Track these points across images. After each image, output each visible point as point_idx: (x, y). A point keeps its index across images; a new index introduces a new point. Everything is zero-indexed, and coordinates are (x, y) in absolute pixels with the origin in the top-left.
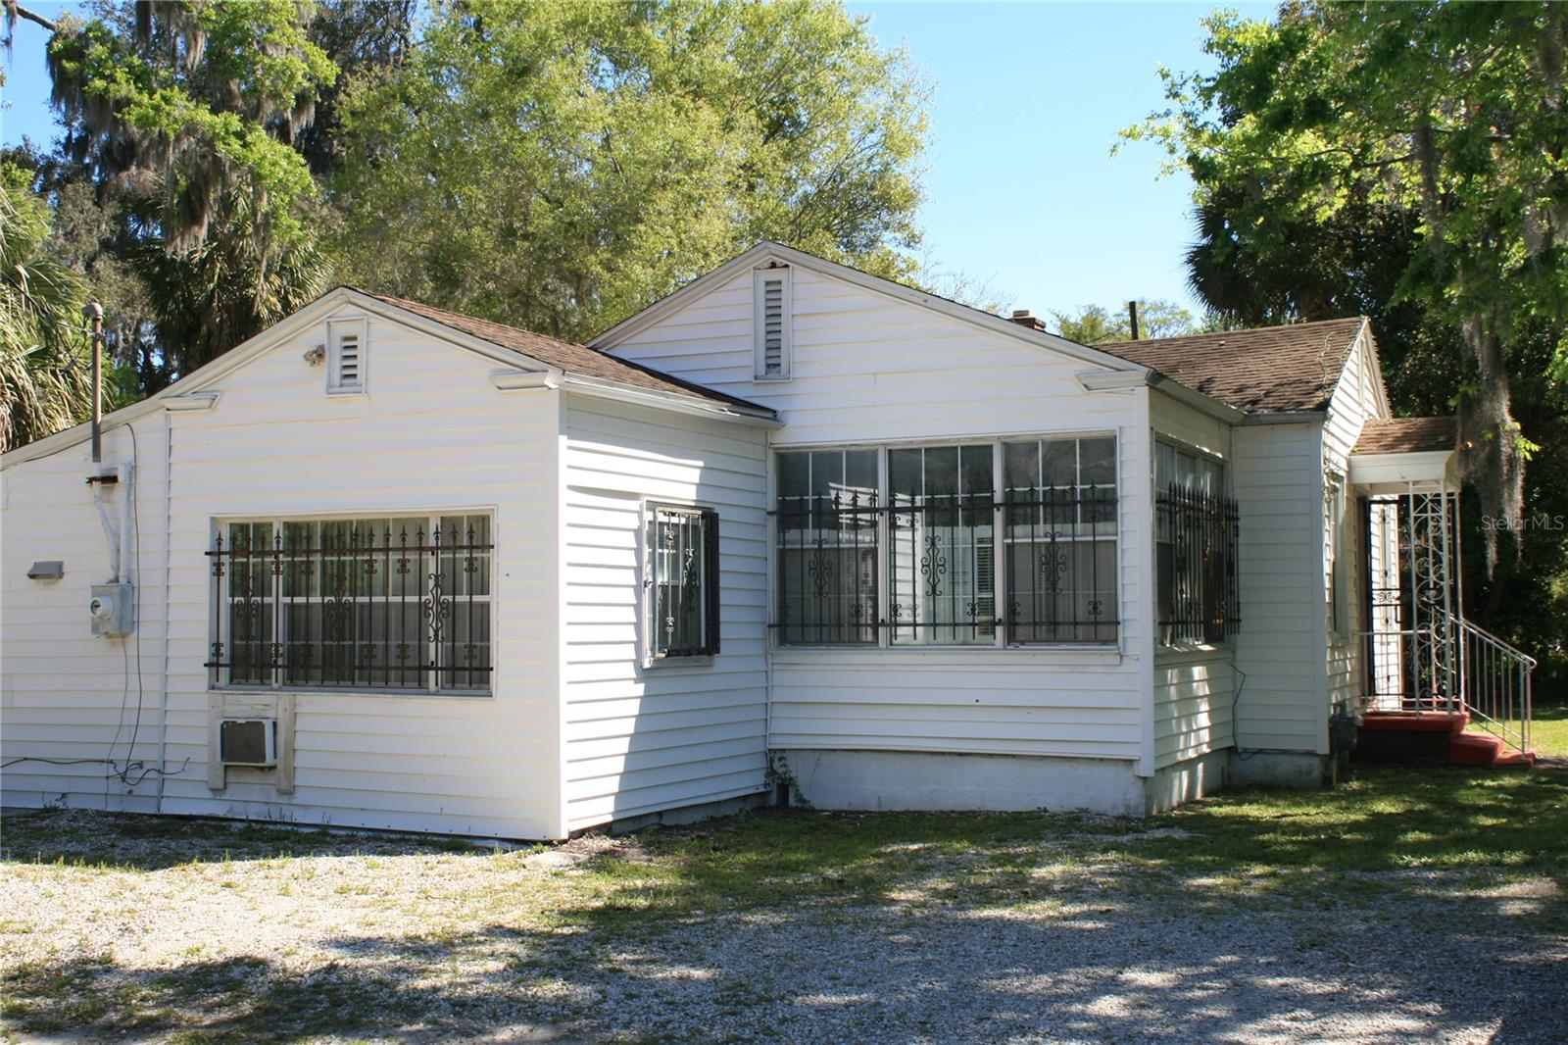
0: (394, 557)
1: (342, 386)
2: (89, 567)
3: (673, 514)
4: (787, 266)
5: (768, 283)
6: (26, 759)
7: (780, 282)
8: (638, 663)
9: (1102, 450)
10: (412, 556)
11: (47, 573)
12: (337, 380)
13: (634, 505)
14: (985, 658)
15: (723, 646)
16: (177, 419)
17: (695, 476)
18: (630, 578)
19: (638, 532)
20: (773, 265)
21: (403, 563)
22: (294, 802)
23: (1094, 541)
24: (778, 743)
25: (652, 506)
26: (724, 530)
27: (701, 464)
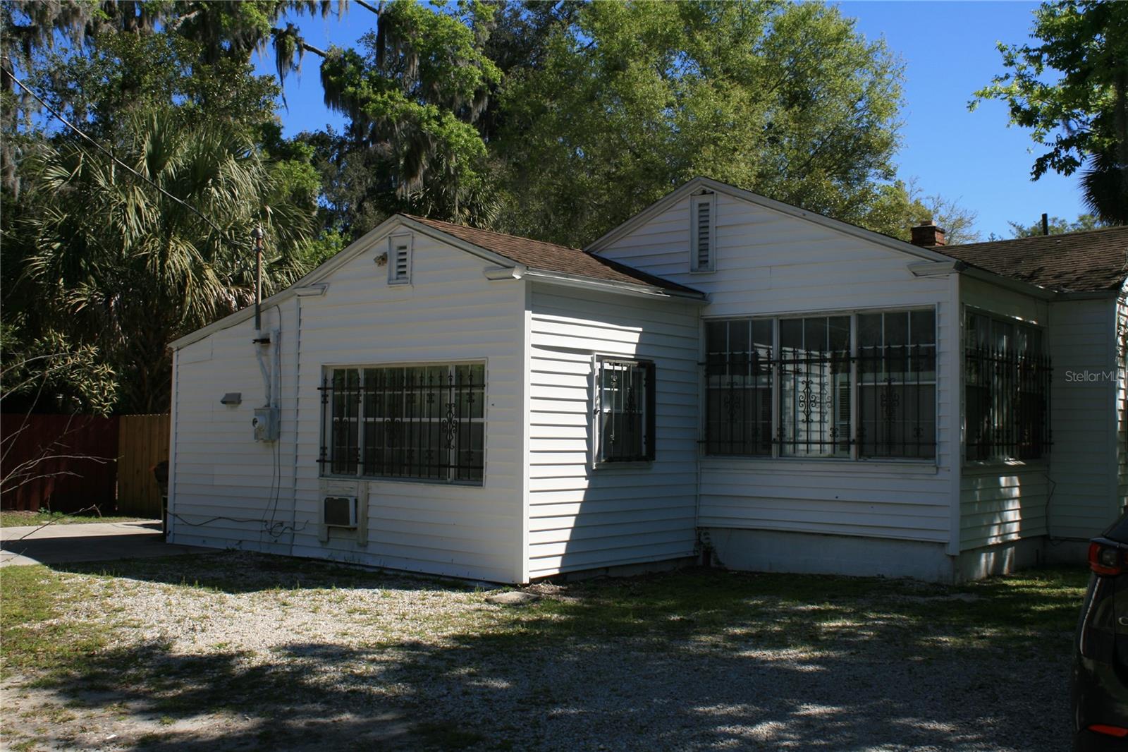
0: (426, 392)
1: (397, 279)
2: (255, 397)
3: (617, 365)
4: (712, 193)
5: (700, 205)
6: (220, 518)
7: (708, 204)
8: (588, 466)
9: (925, 320)
10: (436, 392)
11: (232, 400)
12: (394, 275)
13: (588, 358)
14: (842, 467)
15: (657, 455)
16: (304, 301)
17: (635, 338)
18: (583, 407)
19: (590, 377)
20: (704, 193)
21: (431, 396)
22: (369, 552)
23: (904, 385)
24: (704, 523)
25: (601, 359)
26: (659, 375)
27: (640, 329)
